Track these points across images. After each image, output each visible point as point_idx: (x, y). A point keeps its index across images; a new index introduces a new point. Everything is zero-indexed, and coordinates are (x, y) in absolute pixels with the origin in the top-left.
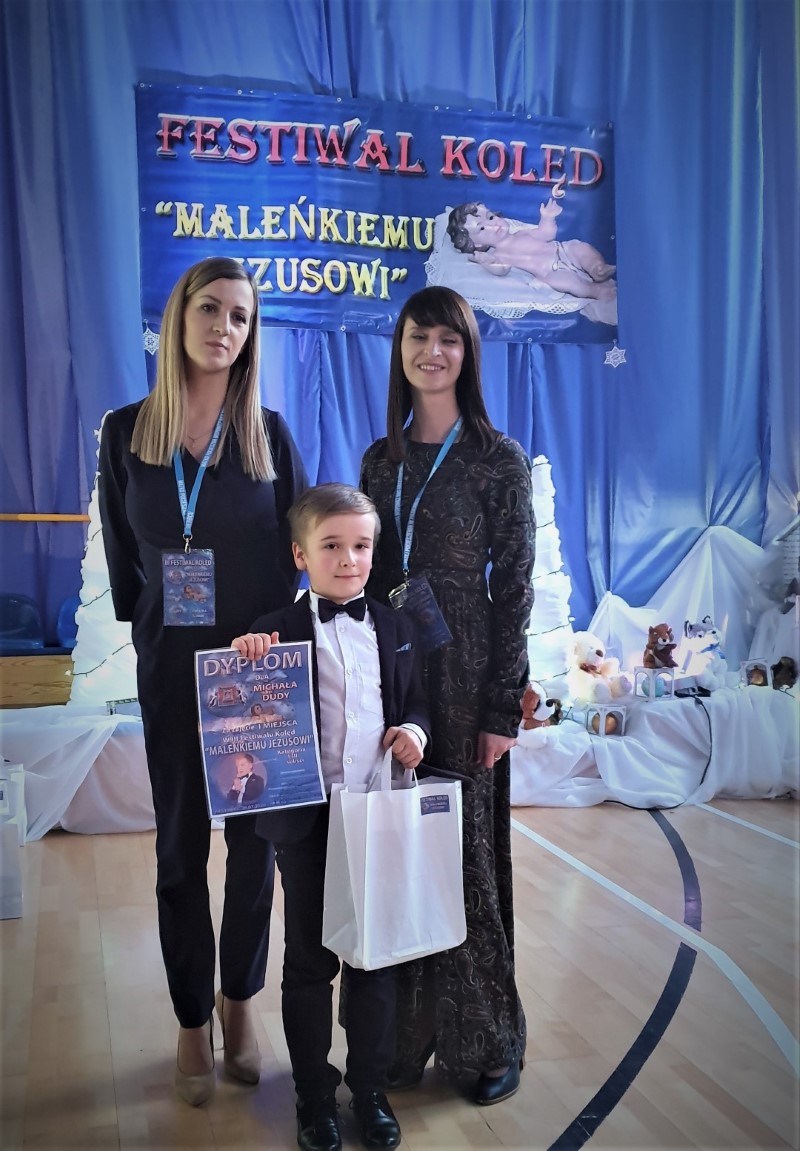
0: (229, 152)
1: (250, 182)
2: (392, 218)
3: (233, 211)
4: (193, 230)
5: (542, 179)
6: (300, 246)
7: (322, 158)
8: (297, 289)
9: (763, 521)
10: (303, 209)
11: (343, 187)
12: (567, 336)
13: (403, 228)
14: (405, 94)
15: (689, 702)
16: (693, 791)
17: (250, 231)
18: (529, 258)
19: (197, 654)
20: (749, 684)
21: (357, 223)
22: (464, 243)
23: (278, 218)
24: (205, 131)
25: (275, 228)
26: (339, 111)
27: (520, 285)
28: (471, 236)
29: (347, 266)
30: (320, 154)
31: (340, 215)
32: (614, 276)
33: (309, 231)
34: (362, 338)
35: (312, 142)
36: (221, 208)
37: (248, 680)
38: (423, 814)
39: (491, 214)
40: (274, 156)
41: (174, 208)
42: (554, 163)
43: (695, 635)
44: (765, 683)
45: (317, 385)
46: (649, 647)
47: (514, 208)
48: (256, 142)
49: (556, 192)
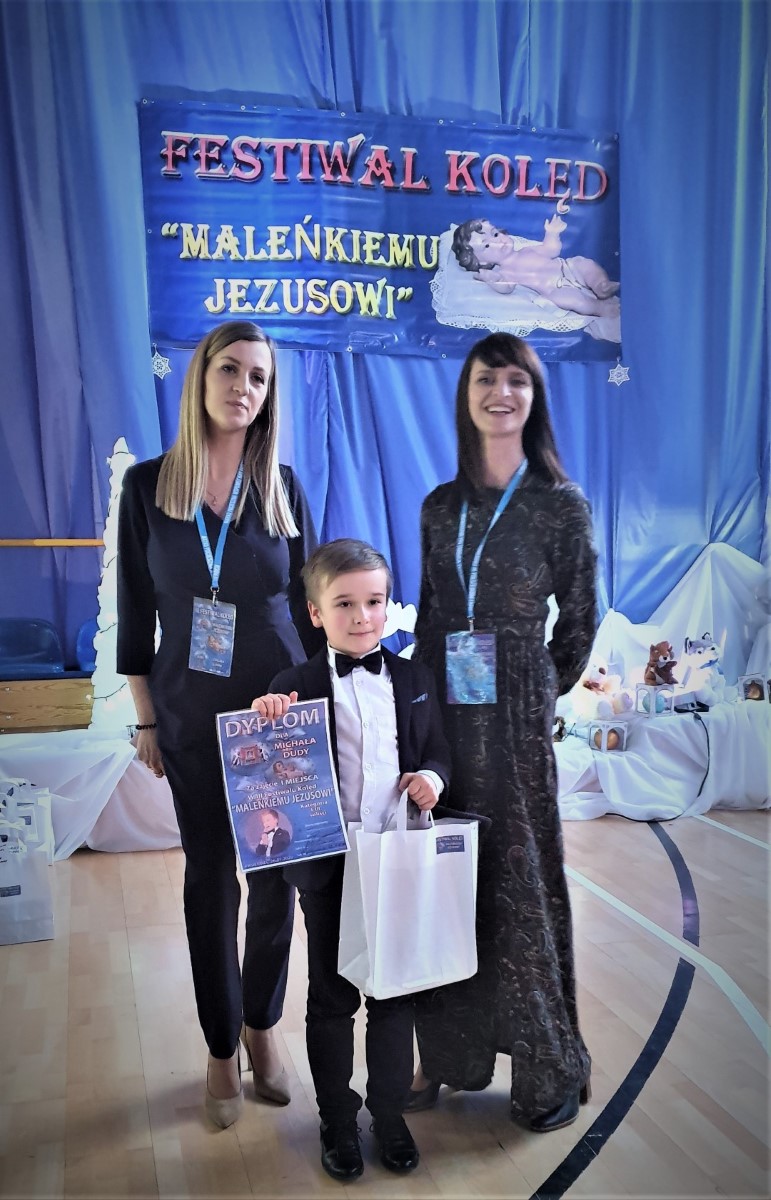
0: (234, 171)
1: (255, 202)
2: (397, 236)
3: (238, 232)
4: (199, 252)
5: (546, 195)
6: (305, 267)
7: (327, 176)
8: (303, 310)
9: (762, 536)
10: (308, 228)
11: (348, 205)
12: (571, 355)
13: (408, 246)
14: (409, 107)
15: (689, 717)
16: (691, 804)
17: (256, 252)
18: (533, 275)
19: (219, 716)
20: (746, 698)
21: (362, 242)
22: (469, 261)
23: (283, 239)
24: (208, 150)
25: (281, 250)
26: (343, 126)
27: (525, 302)
28: (475, 253)
29: (353, 286)
30: (324, 172)
31: (346, 234)
32: (617, 293)
33: (315, 251)
34: (368, 358)
35: (316, 159)
36: (227, 229)
37: (268, 739)
38: (438, 853)
39: (496, 231)
40: (278, 174)
41: (179, 229)
42: (558, 177)
43: (695, 652)
44: (761, 698)
45: (324, 408)
46: (650, 665)
47: (518, 224)
48: (260, 160)
49: (561, 207)
